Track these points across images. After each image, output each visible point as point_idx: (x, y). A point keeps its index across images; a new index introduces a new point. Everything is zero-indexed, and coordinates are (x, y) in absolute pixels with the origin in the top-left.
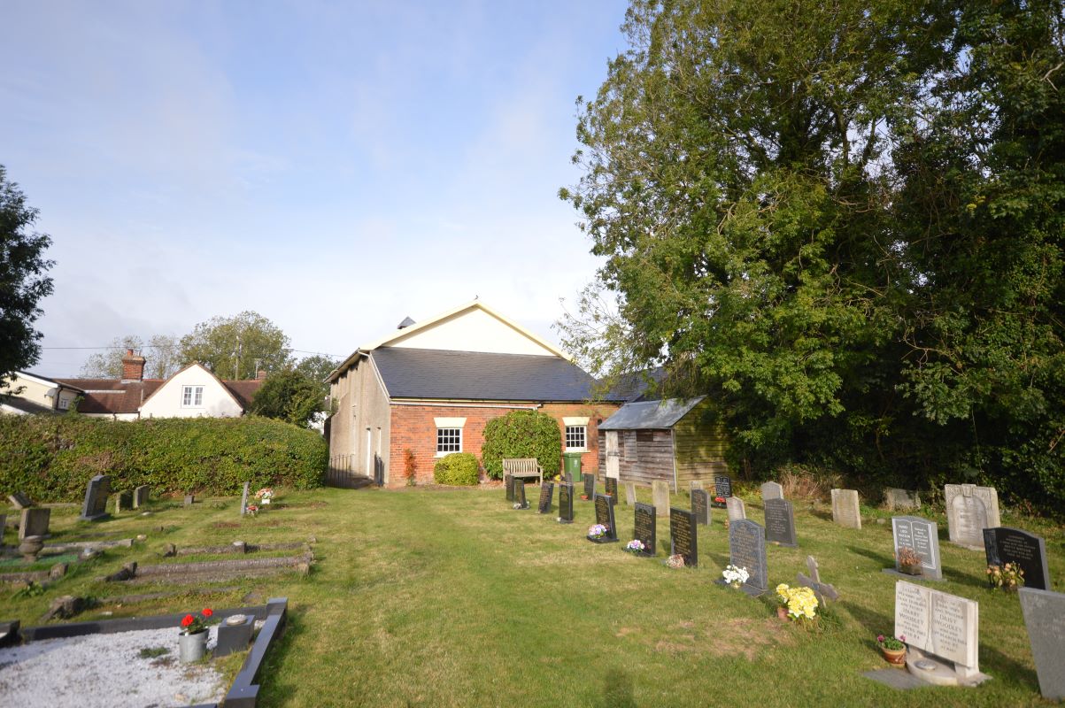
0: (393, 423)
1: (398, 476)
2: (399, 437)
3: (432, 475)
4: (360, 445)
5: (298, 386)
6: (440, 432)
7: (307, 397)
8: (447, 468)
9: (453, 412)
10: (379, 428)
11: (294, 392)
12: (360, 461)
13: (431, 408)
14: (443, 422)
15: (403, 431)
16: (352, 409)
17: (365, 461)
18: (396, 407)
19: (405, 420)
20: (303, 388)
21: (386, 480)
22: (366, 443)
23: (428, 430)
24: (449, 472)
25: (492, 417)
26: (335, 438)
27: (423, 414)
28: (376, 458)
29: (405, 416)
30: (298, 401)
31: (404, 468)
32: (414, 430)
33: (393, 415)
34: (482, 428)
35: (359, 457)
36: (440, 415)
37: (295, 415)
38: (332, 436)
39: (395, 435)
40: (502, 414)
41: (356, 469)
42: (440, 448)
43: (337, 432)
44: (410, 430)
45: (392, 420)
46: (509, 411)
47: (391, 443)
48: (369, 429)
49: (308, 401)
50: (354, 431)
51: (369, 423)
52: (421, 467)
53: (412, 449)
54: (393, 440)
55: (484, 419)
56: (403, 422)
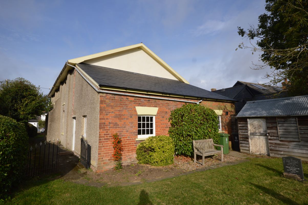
0: (101, 110)
1: (106, 159)
2: (107, 123)
3: (135, 156)
4: (67, 129)
5: (27, 93)
6: (139, 119)
7: (34, 100)
8: (153, 150)
9: (149, 103)
10: (85, 116)
11: (24, 97)
12: (67, 140)
13: (133, 98)
14: (142, 111)
15: (110, 118)
16: (62, 106)
17: (71, 140)
18: (104, 95)
19: (112, 107)
20: (30, 95)
21: (94, 162)
22: (72, 128)
23: (131, 117)
24: (155, 155)
25: (174, 108)
26: (51, 124)
27: (127, 103)
28: (82, 140)
29: (112, 104)
30: (26, 102)
31: (112, 152)
32: (120, 117)
33: (102, 102)
34: (168, 116)
35: (67, 137)
36: (140, 105)
37: (24, 111)
38: (49, 123)
39: (103, 121)
40: (180, 106)
41: (64, 145)
42: (139, 133)
43: (52, 121)
44: (116, 117)
45: (100, 107)
46: (184, 104)
47: (100, 128)
48: (74, 118)
49: (34, 102)
50: (63, 121)
51: (75, 114)
52: (126, 149)
53: (118, 134)
54: (102, 126)
55: (169, 109)
56: (110, 109)
